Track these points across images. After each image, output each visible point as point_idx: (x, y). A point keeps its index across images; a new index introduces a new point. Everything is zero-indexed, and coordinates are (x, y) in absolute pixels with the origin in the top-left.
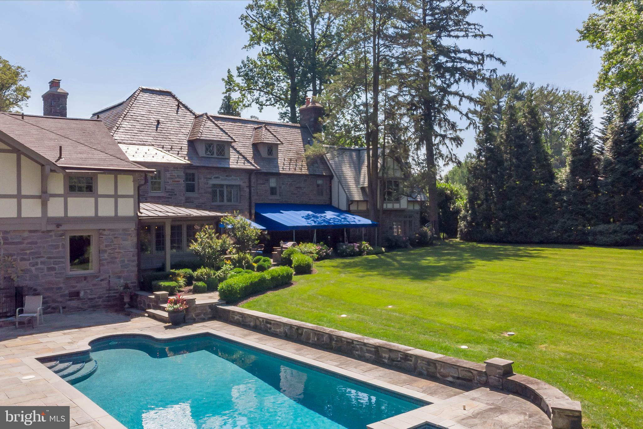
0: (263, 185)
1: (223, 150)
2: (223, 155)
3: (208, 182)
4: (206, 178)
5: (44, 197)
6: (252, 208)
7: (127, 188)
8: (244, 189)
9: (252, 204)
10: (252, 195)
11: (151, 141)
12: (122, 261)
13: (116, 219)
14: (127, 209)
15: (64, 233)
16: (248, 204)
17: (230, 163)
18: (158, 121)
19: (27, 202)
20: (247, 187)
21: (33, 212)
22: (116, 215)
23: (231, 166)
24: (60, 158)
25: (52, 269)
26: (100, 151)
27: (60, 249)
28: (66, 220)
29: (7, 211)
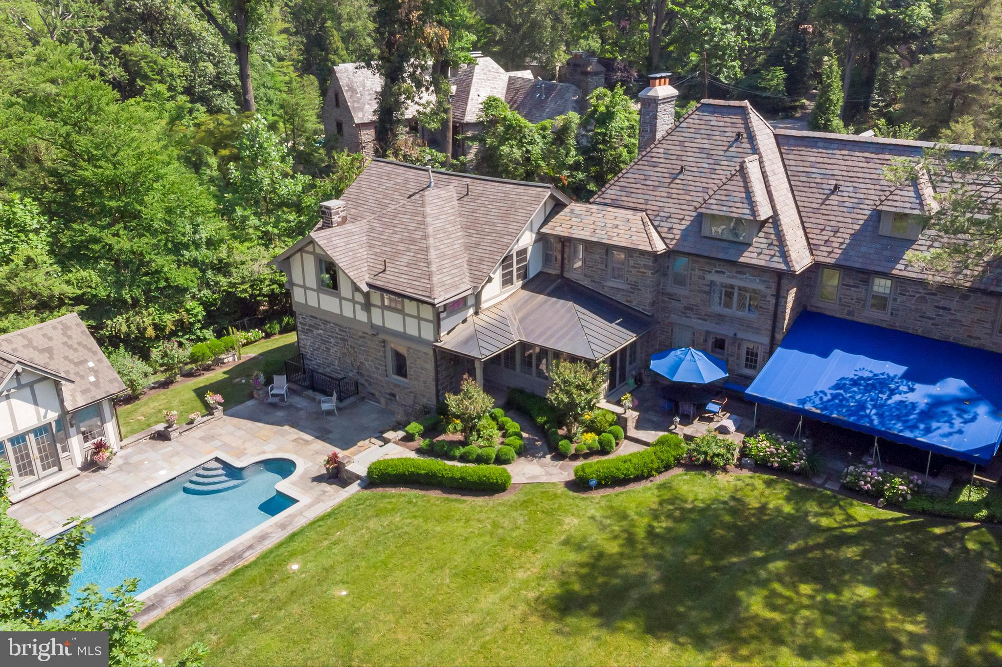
0: (853, 289)
2: (741, 238)
3: (706, 276)
4: (703, 270)
5: (367, 306)
6: (777, 330)
7: (427, 313)
8: (766, 297)
9: (778, 324)
10: (779, 311)
11: (650, 202)
12: (425, 382)
13: (419, 340)
14: (428, 333)
15: (384, 341)
16: (770, 322)
17: (745, 254)
18: (682, 168)
19: (358, 307)
20: (772, 295)
21: (362, 316)
22: (420, 336)
23: (742, 260)
24: (384, 270)
25: (377, 368)
26: (429, 264)
27: (381, 354)
28: (383, 330)
29: (348, 312)
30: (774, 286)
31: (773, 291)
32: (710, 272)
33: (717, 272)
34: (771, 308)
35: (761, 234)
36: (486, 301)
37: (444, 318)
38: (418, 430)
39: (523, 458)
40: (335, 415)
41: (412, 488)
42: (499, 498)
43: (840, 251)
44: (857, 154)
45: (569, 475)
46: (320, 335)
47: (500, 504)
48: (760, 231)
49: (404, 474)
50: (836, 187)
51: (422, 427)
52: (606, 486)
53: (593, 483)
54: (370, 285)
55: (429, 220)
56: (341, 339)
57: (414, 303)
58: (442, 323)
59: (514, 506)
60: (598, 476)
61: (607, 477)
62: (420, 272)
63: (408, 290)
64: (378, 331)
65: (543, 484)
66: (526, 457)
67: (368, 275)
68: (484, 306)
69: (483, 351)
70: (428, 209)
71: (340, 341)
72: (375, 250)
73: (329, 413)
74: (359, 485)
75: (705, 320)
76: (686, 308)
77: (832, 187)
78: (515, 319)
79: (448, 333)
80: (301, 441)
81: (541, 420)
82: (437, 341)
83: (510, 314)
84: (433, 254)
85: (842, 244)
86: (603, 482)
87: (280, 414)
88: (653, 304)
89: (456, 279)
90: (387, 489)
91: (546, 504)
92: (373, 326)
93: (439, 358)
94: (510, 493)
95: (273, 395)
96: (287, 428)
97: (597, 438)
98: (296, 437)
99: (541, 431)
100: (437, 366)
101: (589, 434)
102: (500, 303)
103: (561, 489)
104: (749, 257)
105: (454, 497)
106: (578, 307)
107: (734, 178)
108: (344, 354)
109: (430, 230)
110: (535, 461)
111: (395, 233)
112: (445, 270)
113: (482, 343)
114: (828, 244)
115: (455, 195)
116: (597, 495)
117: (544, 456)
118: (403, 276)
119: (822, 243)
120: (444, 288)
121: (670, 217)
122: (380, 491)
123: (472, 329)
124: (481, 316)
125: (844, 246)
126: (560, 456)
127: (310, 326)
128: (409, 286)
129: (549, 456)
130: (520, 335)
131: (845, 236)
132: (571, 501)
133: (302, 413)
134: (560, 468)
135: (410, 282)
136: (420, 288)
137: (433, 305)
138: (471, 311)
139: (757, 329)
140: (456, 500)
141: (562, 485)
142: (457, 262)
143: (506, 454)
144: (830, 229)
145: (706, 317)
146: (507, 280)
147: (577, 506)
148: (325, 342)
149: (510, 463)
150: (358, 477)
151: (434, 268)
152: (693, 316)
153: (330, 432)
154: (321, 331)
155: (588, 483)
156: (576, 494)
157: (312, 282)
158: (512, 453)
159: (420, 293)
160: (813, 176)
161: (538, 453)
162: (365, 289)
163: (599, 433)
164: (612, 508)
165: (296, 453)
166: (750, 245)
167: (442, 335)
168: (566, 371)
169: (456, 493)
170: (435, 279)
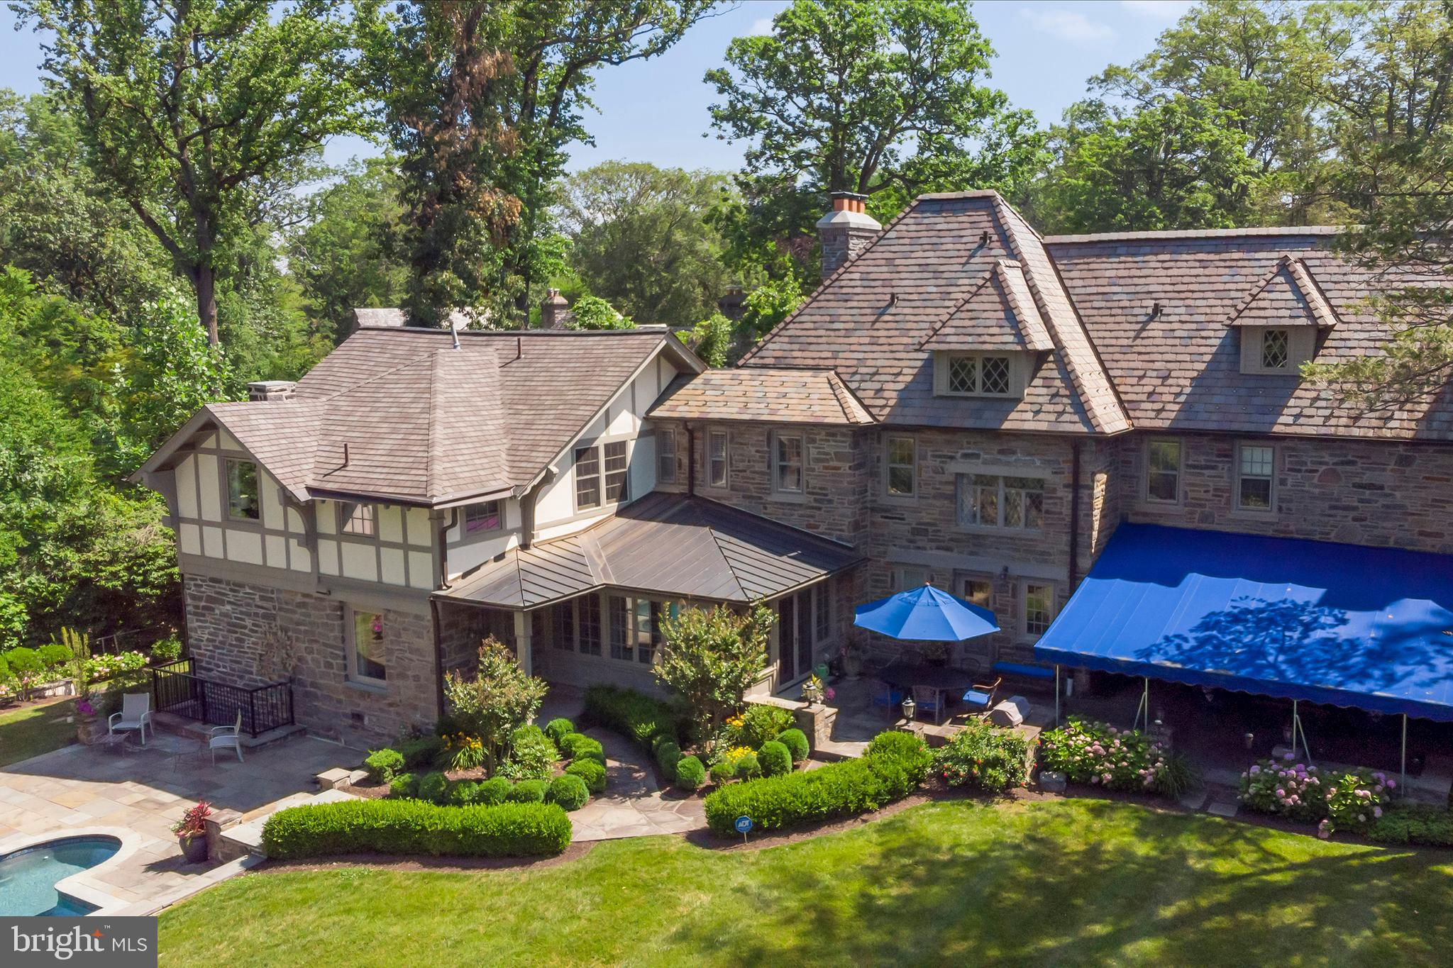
0: (1206, 472)
1: (1003, 375)
2: (1002, 391)
3: (946, 466)
4: (940, 456)
5: (311, 539)
6: (1080, 550)
7: (421, 532)
8: (1054, 490)
9: (1080, 539)
10: (1081, 513)
11: (841, 355)
12: (417, 678)
13: (407, 592)
14: (422, 578)
15: (342, 606)
16: (1066, 538)
17: (1013, 415)
18: (893, 296)
19: (293, 542)
20: (1066, 486)
21: (301, 561)
22: (408, 585)
23: (1006, 425)
24: (345, 466)
25: (329, 665)
26: (429, 445)
27: (337, 633)
28: (342, 582)
29: (276, 560)
30: (1067, 467)
31: (1067, 478)
32: (952, 458)
33: (965, 456)
34: (1066, 510)
35: (1037, 382)
36: (546, 526)
37: (456, 545)
38: (391, 760)
39: (604, 799)
40: (237, 760)
41: (356, 862)
42: (541, 869)
43: (1177, 407)
44: (1185, 257)
45: (696, 820)
46: (226, 615)
47: (542, 877)
48: (1034, 377)
49: (342, 831)
50: (1157, 309)
51: (400, 756)
52: (771, 832)
53: (744, 825)
54: (310, 490)
55: (439, 386)
56: (264, 616)
57: (396, 509)
58: (450, 553)
59: (576, 879)
60: (754, 809)
61: (772, 813)
62: (411, 460)
63: (384, 489)
64: (328, 584)
65: (639, 838)
66: (610, 797)
67: (313, 476)
68: (541, 535)
69: (527, 596)
70: (440, 372)
71: (261, 621)
72: (333, 438)
73: (226, 756)
74: (242, 864)
75: (949, 549)
76: (916, 532)
77: (1150, 311)
78: (600, 556)
79: (464, 576)
80: (150, 805)
81: (644, 729)
82: (440, 588)
83: (592, 551)
84: (439, 433)
85: (1178, 395)
86: (765, 823)
87: (122, 764)
88: (856, 526)
89: (482, 473)
90: (303, 867)
91: (644, 874)
92: (321, 578)
93: (442, 623)
94: (569, 859)
95: (117, 732)
96: (128, 785)
97: (754, 754)
98: (140, 797)
99: (646, 753)
100: (439, 641)
101: (740, 749)
102: (575, 535)
103: (679, 844)
104: (1020, 419)
105: (446, 871)
106: (716, 534)
107: (983, 291)
108: (269, 646)
109: (440, 399)
110: (628, 803)
111: (376, 410)
112: (460, 458)
113: (526, 586)
114: (1154, 398)
115: (496, 361)
116: (752, 851)
117: (648, 794)
118: (379, 470)
119: (1144, 397)
120: (455, 482)
121: (876, 373)
122: (287, 871)
123: (513, 567)
124: (533, 551)
125: (1182, 399)
126: (679, 789)
127: (210, 599)
128: (386, 483)
129: (657, 794)
130: (606, 575)
131: (1183, 382)
132: (698, 864)
133: (169, 761)
134: (679, 811)
135: (390, 476)
136: (408, 484)
137: (429, 506)
138: (514, 541)
139: (1043, 553)
140: (448, 877)
141: (680, 838)
142: (487, 449)
143: (566, 789)
144: (1154, 374)
145: (952, 544)
146: (587, 496)
147: (710, 871)
148: (233, 628)
149: (575, 809)
150: (244, 849)
151: (438, 451)
152: (928, 545)
153: (217, 786)
154: (229, 607)
155: (733, 826)
156: (707, 852)
157: (213, 510)
158: (581, 786)
159: (406, 491)
160: (1116, 297)
161: (638, 789)
162: (303, 496)
163: (756, 745)
164: (783, 869)
165: (129, 825)
166: (1019, 400)
167: (450, 577)
168: (692, 622)
169: (451, 866)
170: (438, 468)
